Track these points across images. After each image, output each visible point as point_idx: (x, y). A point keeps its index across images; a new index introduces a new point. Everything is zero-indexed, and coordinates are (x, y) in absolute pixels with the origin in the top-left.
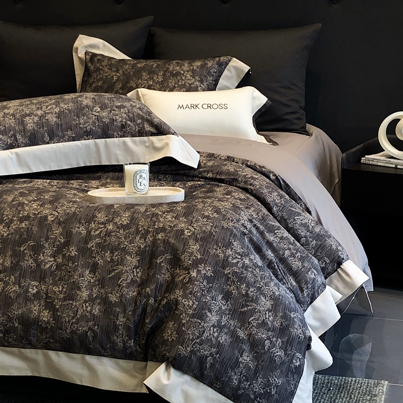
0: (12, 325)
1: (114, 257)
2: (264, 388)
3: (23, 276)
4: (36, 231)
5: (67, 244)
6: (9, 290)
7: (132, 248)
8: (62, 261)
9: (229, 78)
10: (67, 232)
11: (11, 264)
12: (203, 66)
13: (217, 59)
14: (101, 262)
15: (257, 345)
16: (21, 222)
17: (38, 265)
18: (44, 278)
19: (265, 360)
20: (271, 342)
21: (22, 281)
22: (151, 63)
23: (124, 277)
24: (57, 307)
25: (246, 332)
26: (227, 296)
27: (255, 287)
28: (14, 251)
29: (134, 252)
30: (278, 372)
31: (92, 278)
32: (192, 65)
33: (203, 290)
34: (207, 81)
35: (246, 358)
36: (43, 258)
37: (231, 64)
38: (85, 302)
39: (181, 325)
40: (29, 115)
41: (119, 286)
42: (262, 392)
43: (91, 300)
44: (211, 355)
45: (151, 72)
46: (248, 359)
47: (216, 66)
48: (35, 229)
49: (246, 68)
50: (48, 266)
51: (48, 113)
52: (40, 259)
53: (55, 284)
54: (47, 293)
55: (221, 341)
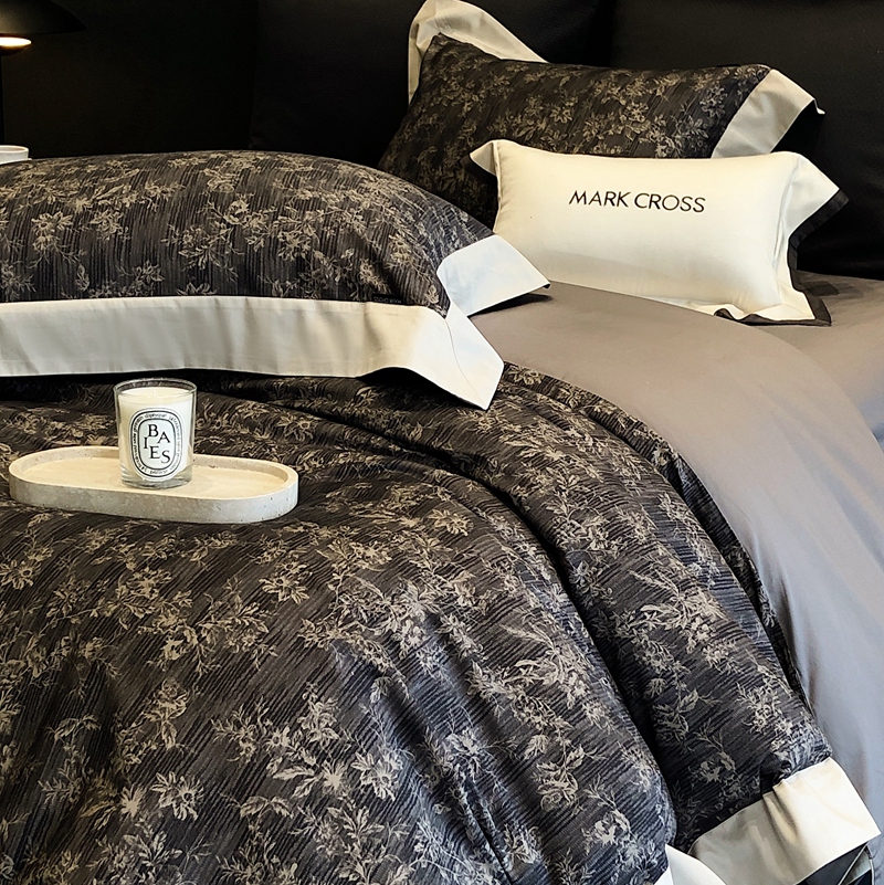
9: (753, 124)
13: (726, 70)
22: (559, 72)
32: (652, 86)
34: (684, 130)
37: (764, 86)
45: (550, 98)
47: (719, 90)
49: (801, 98)
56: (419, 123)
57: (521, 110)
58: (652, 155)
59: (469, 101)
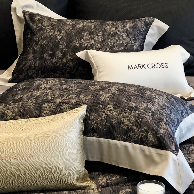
9: (152, 35)
12: (134, 27)
13: (143, 19)
22: (87, 23)
32: (125, 27)
34: (139, 40)
37: (154, 24)
45: (91, 33)
47: (144, 26)
49: (166, 27)
56: (40, 44)
57: (82, 37)
59: (59, 35)
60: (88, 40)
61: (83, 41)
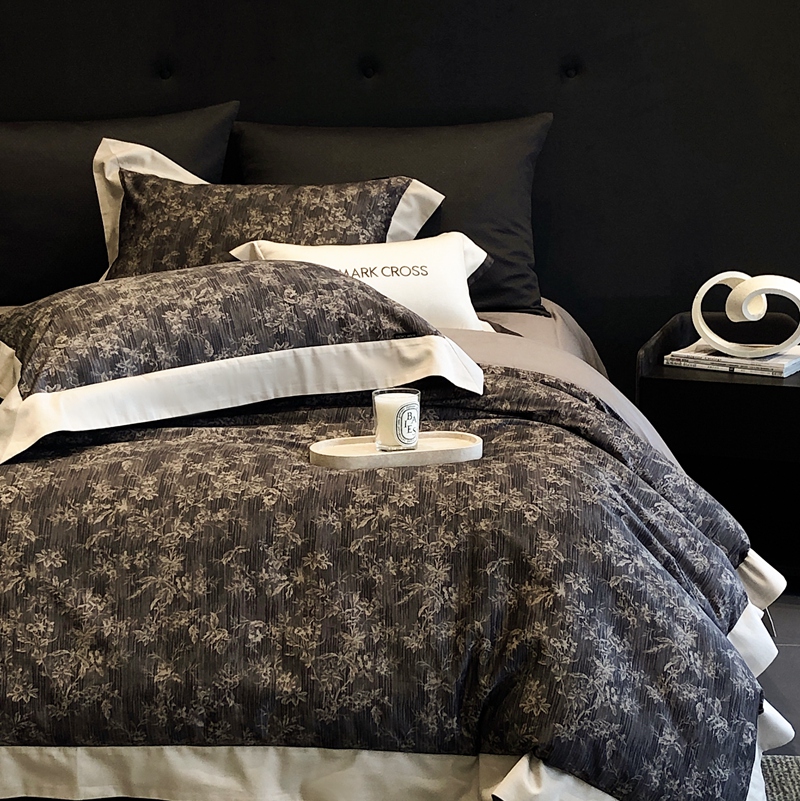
0: (222, 704)
1: (402, 568)
2: (703, 789)
3: (233, 610)
4: (247, 527)
5: (309, 547)
6: (211, 640)
7: (433, 549)
8: (305, 581)
9: (406, 216)
10: (306, 526)
11: (208, 590)
12: (363, 196)
13: (385, 181)
14: (379, 578)
15: (684, 713)
16: (215, 511)
17: (260, 590)
18: (274, 614)
19: (700, 739)
20: (706, 705)
21: (234, 620)
22: (260, 191)
23: (428, 602)
24: (309, 665)
25: (662, 691)
26: (621, 628)
27: (664, 608)
28: (210, 566)
29: (439, 557)
30: (721, 759)
31: (368, 608)
32: (342, 196)
33: (582, 621)
34: (372, 224)
35: (669, 737)
36: (267, 577)
37: (410, 190)
38: (361, 653)
39: (553, 685)
40: (170, 308)
41: (421, 620)
42: (700, 795)
43: (371, 648)
44: (612, 736)
45: (267, 209)
46: (673, 739)
47: (386, 195)
48: (244, 523)
49: (438, 198)
50: (278, 590)
51: (205, 303)
52: (262, 578)
53: (296, 623)
54: (283, 641)
55: (626, 711)
56: (154, 235)
57: (246, 219)
58: (357, 242)
59: (196, 216)
60: (258, 224)
61: (248, 227)
